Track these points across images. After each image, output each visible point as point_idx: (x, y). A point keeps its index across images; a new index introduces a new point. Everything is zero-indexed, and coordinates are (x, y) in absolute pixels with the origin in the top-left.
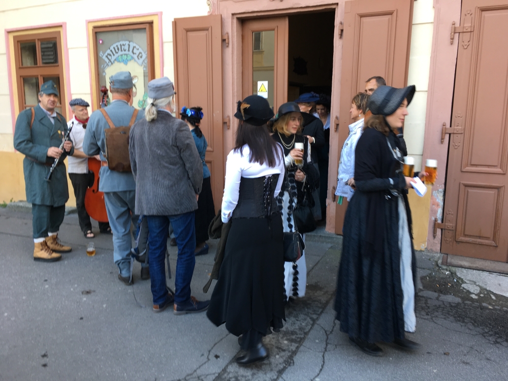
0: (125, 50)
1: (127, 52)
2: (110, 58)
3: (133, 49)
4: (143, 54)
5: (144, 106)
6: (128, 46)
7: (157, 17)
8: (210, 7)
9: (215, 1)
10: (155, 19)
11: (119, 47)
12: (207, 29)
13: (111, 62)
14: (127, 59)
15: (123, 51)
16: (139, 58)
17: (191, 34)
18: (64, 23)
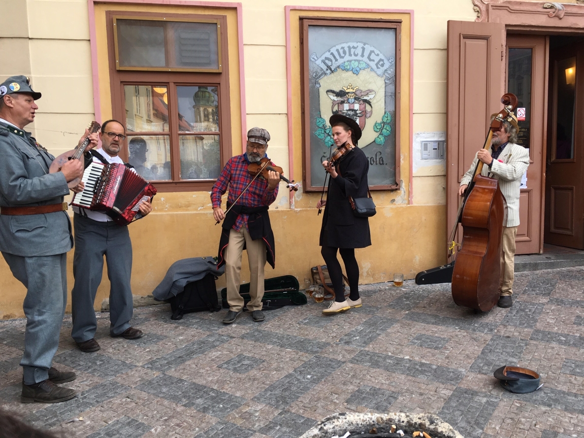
0: (356, 55)
1: (359, 58)
2: (329, 63)
3: (370, 54)
4: (386, 61)
5: (384, 130)
6: (362, 49)
7: (407, 16)
8: (479, 15)
9: (483, 8)
10: (404, 19)
11: (347, 49)
12: (486, 38)
13: (331, 69)
14: (358, 66)
15: (353, 55)
16: (379, 66)
17: (468, 42)
18: (240, 4)
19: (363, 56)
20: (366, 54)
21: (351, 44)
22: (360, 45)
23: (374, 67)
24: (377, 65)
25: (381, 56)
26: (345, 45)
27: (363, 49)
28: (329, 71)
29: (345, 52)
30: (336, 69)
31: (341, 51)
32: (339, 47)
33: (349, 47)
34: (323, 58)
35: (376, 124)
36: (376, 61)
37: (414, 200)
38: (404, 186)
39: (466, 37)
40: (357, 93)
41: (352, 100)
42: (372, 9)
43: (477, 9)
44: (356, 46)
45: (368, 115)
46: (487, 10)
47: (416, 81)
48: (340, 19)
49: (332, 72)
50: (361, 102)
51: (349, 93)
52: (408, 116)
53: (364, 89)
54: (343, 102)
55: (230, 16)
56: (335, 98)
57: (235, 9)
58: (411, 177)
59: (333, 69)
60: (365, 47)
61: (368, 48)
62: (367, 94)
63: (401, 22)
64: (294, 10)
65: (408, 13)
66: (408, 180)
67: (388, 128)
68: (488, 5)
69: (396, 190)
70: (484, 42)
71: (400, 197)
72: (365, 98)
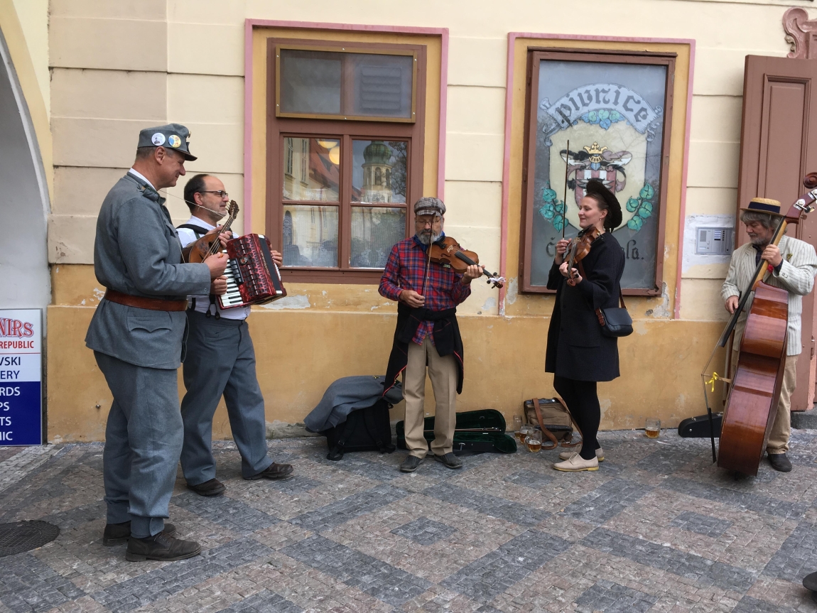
0: (606, 102)
1: (610, 106)
2: (567, 113)
3: (627, 101)
4: (650, 112)
5: (642, 210)
6: (615, 94)
7: (685, 49)
8: (794, 48)
9: (801, 39)
10: (681, 52)
11: (593, 94)
12: (803, 82)
13: (568, 121)
14: (609, 118)
15: (602, 102)
16: (640, 118)
17: (776, 86)
18: (446, 30)
19: (616, 103)
20: (622, 100)
21: (600, 87)
22: (614, 88)
23: (632, 119)
24: (636, 116)
25: (644, 104)
26: (592, 89)
27: (618, 93)
28: (566, 123)
29: (590, 98)
30: (576, 122)
31: (585, 96)
32: (582, 90)
33: (597, 92)
34: (558, 105)
35: (630, 200)
36: (636, 111)
37: (681, 312)
38: (667, 291)
39: (772, 79)
40: (605, 155)
41: (596, 166)
42: (633, 38)
43: (792, 39)
44: (607, 89)
45: (619, 187)
46: (807, 42)
47: (694, 141)
48: (586, 51)
49: (570, 125)
50: (611, 168)
51: (592, 155)
52: (679, 190)
53: (615, 150)
54: (583, 168)
55: (431, 47)
56: (572, 162)
57: (439, 37)
58: (678, 279)
59: (571, 122)
60: (620, 90)
61: (625, 93)
62: (619, 158)
63: (675, 57)
64: (522, 38)
65: (688, 44)
66: (674, 283)
67: (649, 207)
68: (807, 35)
69: (656, 296)
70: (800, 88)
71: (660, 309)
72: (616, 163)
